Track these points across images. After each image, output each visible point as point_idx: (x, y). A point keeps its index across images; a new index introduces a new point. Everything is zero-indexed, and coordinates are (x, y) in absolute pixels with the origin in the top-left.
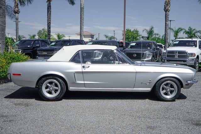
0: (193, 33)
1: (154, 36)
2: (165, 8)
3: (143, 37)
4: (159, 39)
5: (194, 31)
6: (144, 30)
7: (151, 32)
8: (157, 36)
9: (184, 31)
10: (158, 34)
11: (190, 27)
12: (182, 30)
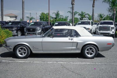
0: (84, 15)
1: (60, 17)
2: (72, 3)
3: (52, 18)
4: (63, 19)
5: (85, 14)
6: (53, 13)
7: (57, 15)
8: (62, 17)
9: (78, 14)
10: (62, 16)
11: (82, 12)
12: (77, 13)
